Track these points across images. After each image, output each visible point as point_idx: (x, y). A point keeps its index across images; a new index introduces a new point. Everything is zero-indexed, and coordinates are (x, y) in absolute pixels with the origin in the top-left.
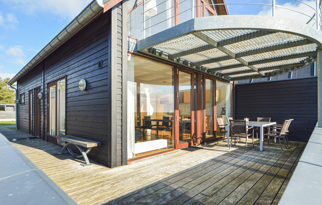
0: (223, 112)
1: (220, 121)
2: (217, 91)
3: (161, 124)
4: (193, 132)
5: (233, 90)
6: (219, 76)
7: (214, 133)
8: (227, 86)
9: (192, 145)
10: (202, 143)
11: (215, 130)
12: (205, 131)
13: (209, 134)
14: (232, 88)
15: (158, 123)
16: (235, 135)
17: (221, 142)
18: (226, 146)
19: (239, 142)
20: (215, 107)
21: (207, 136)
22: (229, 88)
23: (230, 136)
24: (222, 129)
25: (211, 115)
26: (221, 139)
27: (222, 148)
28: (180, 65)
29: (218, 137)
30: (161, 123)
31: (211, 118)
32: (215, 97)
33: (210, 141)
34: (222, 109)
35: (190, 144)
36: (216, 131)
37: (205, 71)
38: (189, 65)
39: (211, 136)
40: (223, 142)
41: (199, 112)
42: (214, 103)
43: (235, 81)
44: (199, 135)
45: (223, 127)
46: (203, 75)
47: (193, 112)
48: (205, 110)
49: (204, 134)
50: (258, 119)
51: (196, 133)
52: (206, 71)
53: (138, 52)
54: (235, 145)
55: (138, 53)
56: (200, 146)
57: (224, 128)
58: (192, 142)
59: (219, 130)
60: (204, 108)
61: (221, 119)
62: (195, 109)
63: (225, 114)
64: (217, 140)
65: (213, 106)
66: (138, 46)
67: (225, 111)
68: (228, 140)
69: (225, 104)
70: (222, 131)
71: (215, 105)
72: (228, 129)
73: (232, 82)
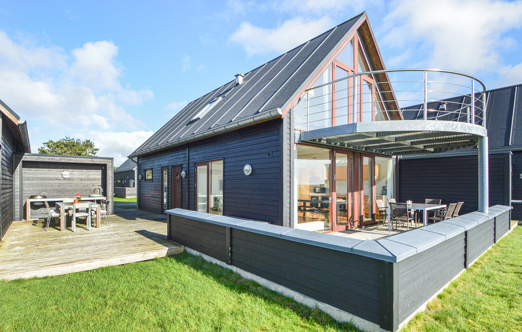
0: (384, 191)
1: (380, 203)
2: (377, 167)
3: (309, 206)
4: (350, 215)
5: (396, 165)
6: (379, 152)
7: (373, 216)
8: (389, 161)
9: (349, 228)
10: (360, 227)
11: (374, 212)
12: (362, 214)
13: (366, 217)
14: (395, 164)
15: (305, 204)
16: (396, 218)
17: (380, 226)
18: (387, 230)
19: (401, 227)
20: (373, 187)
21: (365, 219)
22: (391, 164)
23: (391, 219)
24: (382, 211)
25: (369, 195)
26: (381, 223)
27: (382, 231)
28: (337, 147)
29: (377, 220)
30: (308, 204)
31: (369, 199)
32: (374, 175)
33: (369, 224)
34: (382, 189)
35: (347, 227)
36: (375, 214)
37: (362, 149)
38: (346, 145)
39: (370, 219)
40: (384, 226)
41: (356, 194)
42: (373, 183)
43: (399, 156)
44: (356, 218)
45: (384, 209)
46: (360, 153)
47: (350, 194)
48: (362, 192)
49: (361, 217)
50: (426, 201)
51: (353, 216)
52: (364, 149)
53: (302, 141)
54: (396, 229)
55: (302, 143)
56: (358, 229)
57: (385, 211)
58: (349, 225)
59: (378, 213)
60: (362, 189)
61: (381, 201)
62: (352, 190)
63: (386, 194)
64: (376, 223)
65: (372, 186)
66: (302, 137)
67: (386, 190)
68: (389, 224)
69: (386, 182)
70: (382, 214)
71: (374, 185)
72: (389, 212)
73: (394, 157)
